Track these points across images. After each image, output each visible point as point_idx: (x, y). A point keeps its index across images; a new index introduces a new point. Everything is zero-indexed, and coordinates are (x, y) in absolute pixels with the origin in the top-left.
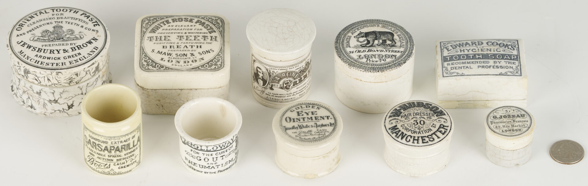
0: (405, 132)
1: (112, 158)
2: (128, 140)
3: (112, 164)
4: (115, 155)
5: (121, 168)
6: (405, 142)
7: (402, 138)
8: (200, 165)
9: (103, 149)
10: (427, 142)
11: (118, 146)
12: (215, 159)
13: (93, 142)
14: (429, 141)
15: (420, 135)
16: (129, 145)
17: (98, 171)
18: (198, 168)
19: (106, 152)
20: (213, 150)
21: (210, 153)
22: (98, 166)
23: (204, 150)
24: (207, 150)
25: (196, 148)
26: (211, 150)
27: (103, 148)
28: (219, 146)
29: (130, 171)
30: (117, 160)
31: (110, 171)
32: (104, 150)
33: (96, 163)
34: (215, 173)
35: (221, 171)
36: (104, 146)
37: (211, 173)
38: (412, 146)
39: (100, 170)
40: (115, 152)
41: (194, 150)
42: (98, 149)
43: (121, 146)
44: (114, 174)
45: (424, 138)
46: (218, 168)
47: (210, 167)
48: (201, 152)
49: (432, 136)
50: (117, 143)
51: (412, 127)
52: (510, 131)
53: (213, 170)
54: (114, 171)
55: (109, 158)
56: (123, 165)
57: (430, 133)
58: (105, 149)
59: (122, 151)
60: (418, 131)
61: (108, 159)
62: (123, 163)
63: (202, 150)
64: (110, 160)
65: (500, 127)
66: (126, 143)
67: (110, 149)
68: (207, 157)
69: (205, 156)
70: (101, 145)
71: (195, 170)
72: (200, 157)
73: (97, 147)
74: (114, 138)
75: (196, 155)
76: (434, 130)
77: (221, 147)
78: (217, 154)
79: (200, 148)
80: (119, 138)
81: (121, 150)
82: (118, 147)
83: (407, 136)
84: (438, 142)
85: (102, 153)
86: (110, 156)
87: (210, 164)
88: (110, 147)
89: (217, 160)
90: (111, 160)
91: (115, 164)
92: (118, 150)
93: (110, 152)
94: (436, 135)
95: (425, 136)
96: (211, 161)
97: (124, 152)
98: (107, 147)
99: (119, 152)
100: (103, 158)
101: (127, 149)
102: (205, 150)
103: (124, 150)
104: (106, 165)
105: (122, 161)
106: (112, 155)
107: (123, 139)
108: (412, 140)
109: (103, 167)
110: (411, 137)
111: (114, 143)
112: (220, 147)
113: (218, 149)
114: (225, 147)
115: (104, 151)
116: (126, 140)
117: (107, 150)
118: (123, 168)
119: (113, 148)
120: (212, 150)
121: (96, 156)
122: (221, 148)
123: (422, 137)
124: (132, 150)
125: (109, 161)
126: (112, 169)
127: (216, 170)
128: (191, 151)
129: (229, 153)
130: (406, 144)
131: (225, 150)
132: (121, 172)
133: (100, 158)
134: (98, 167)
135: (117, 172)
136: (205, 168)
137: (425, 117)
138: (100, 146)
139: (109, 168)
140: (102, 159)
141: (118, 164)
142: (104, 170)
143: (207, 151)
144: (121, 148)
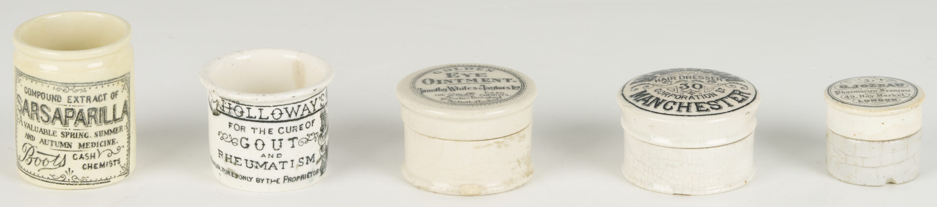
0: (662, 97)
1: (68, 139)
2: (103, 97)
3: (69, 155)
4: (75, 132)
5: (89, 167)
6: (664, 111)
7: (656, 106)
8: (246, 160)
9: (52, 117)
10: (707, 110)
11: (81, 108)
12: (277, 143)
13: (33, 103)
14: (711, 109)
15: (691, 101)
16: (103, 110)
17: (43, 177)
18: (242, 170)
19: (58, 122)
20: (273, 120)
21: (267, 126)
22: (42, 163)
23: (255, 118)
24: (260, 118)
25: (239, 114)
26: (268, 118)
27: (52, 114)
28: (286, 109)
29: (107, 180)
30: (80, 145)
31: (65, 174)
32: (53, 119)
33: (37, 158)
34: (277, 181)
35: (290, 179)
36: (53, 106)
37: (270, 181)
38: (676, 115)
39: (46, 174)
40: (75, 123)
41: (234, 121)
42: (41, 117)
43: (89, 109)
44: (74, 183)
45: (700, 105)
46: (283, 168)
47: (268, 166)
48: (248, 125)
49: (717, 102)
50: (80, 99)
51: (676, 91)
52: (875, 100)
53: (273, 174)
54: (74, 174)
55: (64, 140)
56: (92, 162)
57: (713, 99)
58: (55, 117)
59: (89, 123)
60: (689, 95)
61: (61, 143)
62: (91, 156)
63: (251, 117)
64: (65, 144)
65: (854, 97)
66: (98, 105)
67: (66, 117)
68: (261, 136)
69: (257, 135)
70: (47, 108)
71: (237, 176)
72: (247, 139)
73: (41, 114)
74: (75, 86)
75: (239, 135)
76: (721, 95)
77: (290, 113)
78: (281, 131)
79: (245, 115)
80: (83, 88)
81: (89, 119)
82: (81, 111)
83: (665, 102)
84: (729, 112)
85: (49, 127)
86: (65, 134)
87: (267, 155)
88: (66, 110)
89: (281, 146)
90: (67, 145)
91: (75, 157)
92: (82, 120)
93: (66, 124)
94: (725, 102)
95: (704, 103)
96: (268, 149)
97: (94, 128)
98: (59, 111)
99: (85, 124)
100: (52, 141)
101: (100, 120)
102: (257, 119)
103: (93, 120)
104: (57, 157)
105: (91, 150)
106: (70, 132)
107: (93, 92)
108: (676, 107)
109: (51, 165)
110: (675, 103)
111: (73, 99)
112: (287, 112)
113: (283, 118)
114: (299, 116)
115: (52, 122)
116: (99, 97)
117: (60, 118)
118: (91, 167)
119: (71, 114)
120: (271, 119)
121: (39, 136)
122: (290, 116)
123: (696, 104)
124: (111, 127)
125: (63, 148)
126: (69, 169)
127: (279, 174)
128: (230, 126)
129: (307, 137)
130: (665, 114)
131: (297, 124)
132: (89, 180)
133: (45, 141)
134: (41, 166)
135: (80, 178)
136: (258, 167)
137: (704, 80)
138: (45, 109)
139: (64, 165)
140: (50, 143)
141: (81, 157)
142: (52, 172)
143: (262, 120)
144: (89, 116)
